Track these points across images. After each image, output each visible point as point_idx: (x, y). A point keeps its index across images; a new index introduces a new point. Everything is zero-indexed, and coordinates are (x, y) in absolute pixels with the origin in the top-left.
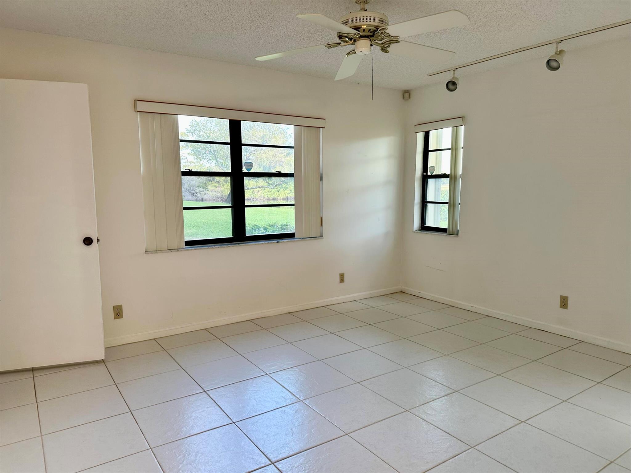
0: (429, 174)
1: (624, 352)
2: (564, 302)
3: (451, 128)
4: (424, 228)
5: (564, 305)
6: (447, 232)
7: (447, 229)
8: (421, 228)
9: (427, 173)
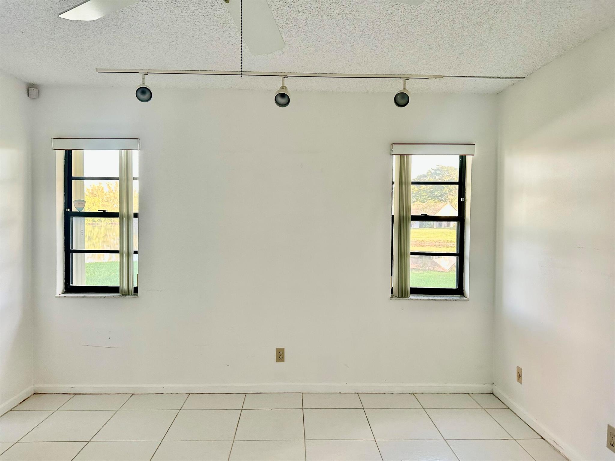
0: (74, 210)
1: (341, 393)
2: (280, 355)
3: (118, 150)
4: (69, 288)
5: (280, 358)
6: (119, 292)
7: (118, 287)
8: (65, 290)
9: (71, 210)
